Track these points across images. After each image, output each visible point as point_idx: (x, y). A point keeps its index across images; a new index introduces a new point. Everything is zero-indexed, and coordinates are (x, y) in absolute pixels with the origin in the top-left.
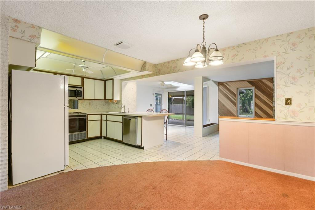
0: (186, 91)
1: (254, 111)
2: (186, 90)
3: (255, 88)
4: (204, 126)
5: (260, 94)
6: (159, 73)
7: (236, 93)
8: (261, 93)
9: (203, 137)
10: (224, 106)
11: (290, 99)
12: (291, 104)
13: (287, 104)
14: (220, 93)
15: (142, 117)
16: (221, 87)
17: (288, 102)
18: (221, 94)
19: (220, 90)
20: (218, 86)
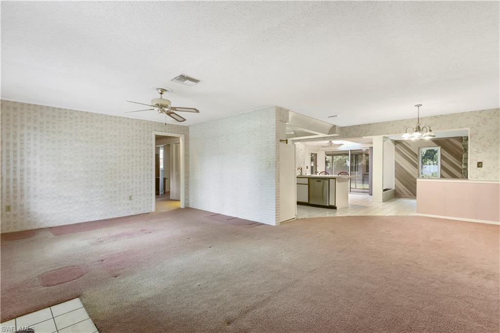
0: (351, 151)
1: (439, 174)
2: (352, 149)
3: (441, 148)
4: (384, 190)
5: (446, 154)
6: (346, 135)
7: (417, 154)
8: (448, 154)
9: (383, 202)
10: (402, 168)
11: (481, 163)
12: (482, 167)
13: (478, 166)
14: (397, 153)
15: (335, 179)
16: (398, 146)
17: (480, 165)
18: (399, 155)
19: (397, 150)
20: (395, 145)
